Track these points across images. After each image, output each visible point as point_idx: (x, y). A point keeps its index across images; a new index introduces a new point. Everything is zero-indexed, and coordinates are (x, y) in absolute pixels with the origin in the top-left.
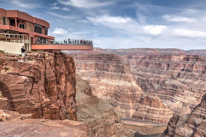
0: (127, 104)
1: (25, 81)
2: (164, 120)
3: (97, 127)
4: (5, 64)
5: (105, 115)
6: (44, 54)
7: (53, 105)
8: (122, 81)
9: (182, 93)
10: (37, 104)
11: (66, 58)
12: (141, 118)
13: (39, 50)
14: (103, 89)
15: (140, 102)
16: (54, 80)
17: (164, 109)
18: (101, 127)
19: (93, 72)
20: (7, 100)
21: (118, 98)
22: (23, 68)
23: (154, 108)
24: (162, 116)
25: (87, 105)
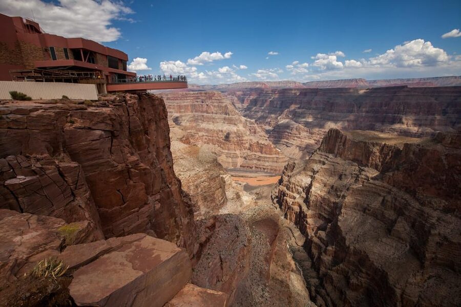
0: (234, 152)
1: (101, 136)
2: (278, 169)
3: (199, 180)
4: (69, 115)
5: (208, 167)
6: (124, 97)
7: (142, 164)
8: (226, 124)
9: (299, 135)
10: (121, 165)
11: (153, 100)
12: (251, 168)
13: (118, 92)
14: (203, 136)
15: (249, 149)
16: (141, 130)
17: (277, 156)
18: (204, 181)
19: (190, 115)
20: (77, 165)
21: (222, 146)
22: (96, 119)
23: (266, 156)
24: (275, 164)
25: (185, 156)
